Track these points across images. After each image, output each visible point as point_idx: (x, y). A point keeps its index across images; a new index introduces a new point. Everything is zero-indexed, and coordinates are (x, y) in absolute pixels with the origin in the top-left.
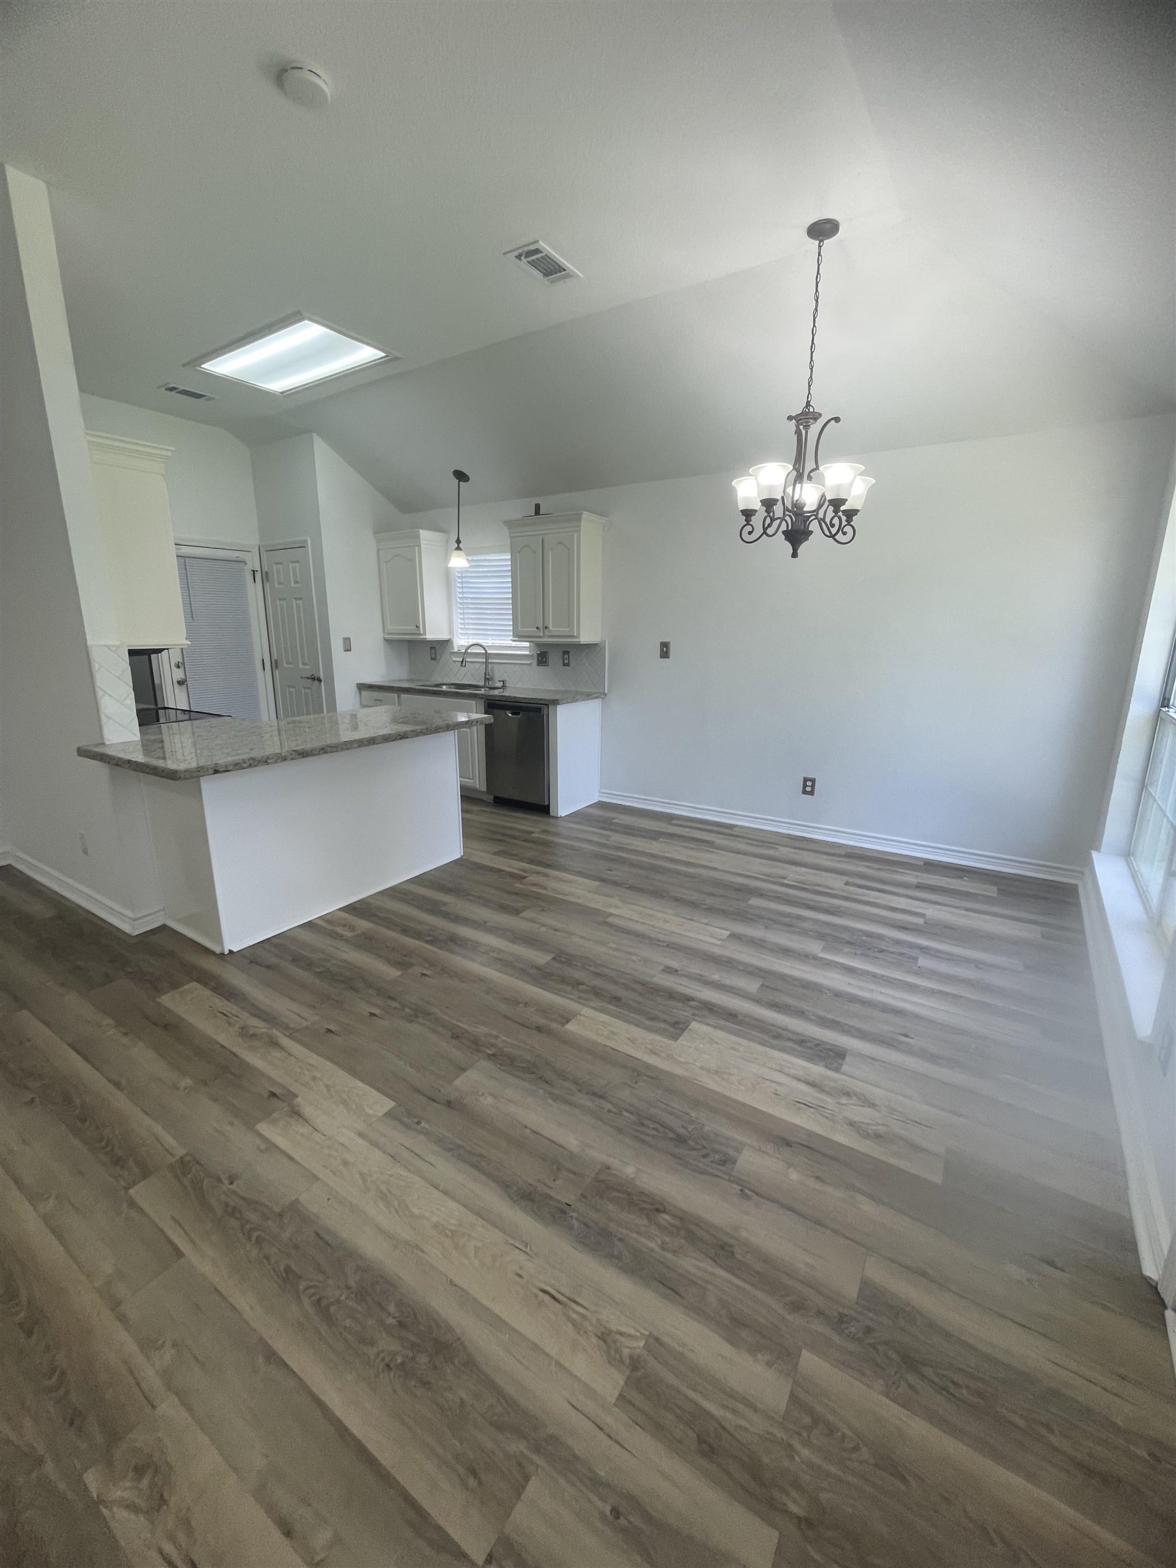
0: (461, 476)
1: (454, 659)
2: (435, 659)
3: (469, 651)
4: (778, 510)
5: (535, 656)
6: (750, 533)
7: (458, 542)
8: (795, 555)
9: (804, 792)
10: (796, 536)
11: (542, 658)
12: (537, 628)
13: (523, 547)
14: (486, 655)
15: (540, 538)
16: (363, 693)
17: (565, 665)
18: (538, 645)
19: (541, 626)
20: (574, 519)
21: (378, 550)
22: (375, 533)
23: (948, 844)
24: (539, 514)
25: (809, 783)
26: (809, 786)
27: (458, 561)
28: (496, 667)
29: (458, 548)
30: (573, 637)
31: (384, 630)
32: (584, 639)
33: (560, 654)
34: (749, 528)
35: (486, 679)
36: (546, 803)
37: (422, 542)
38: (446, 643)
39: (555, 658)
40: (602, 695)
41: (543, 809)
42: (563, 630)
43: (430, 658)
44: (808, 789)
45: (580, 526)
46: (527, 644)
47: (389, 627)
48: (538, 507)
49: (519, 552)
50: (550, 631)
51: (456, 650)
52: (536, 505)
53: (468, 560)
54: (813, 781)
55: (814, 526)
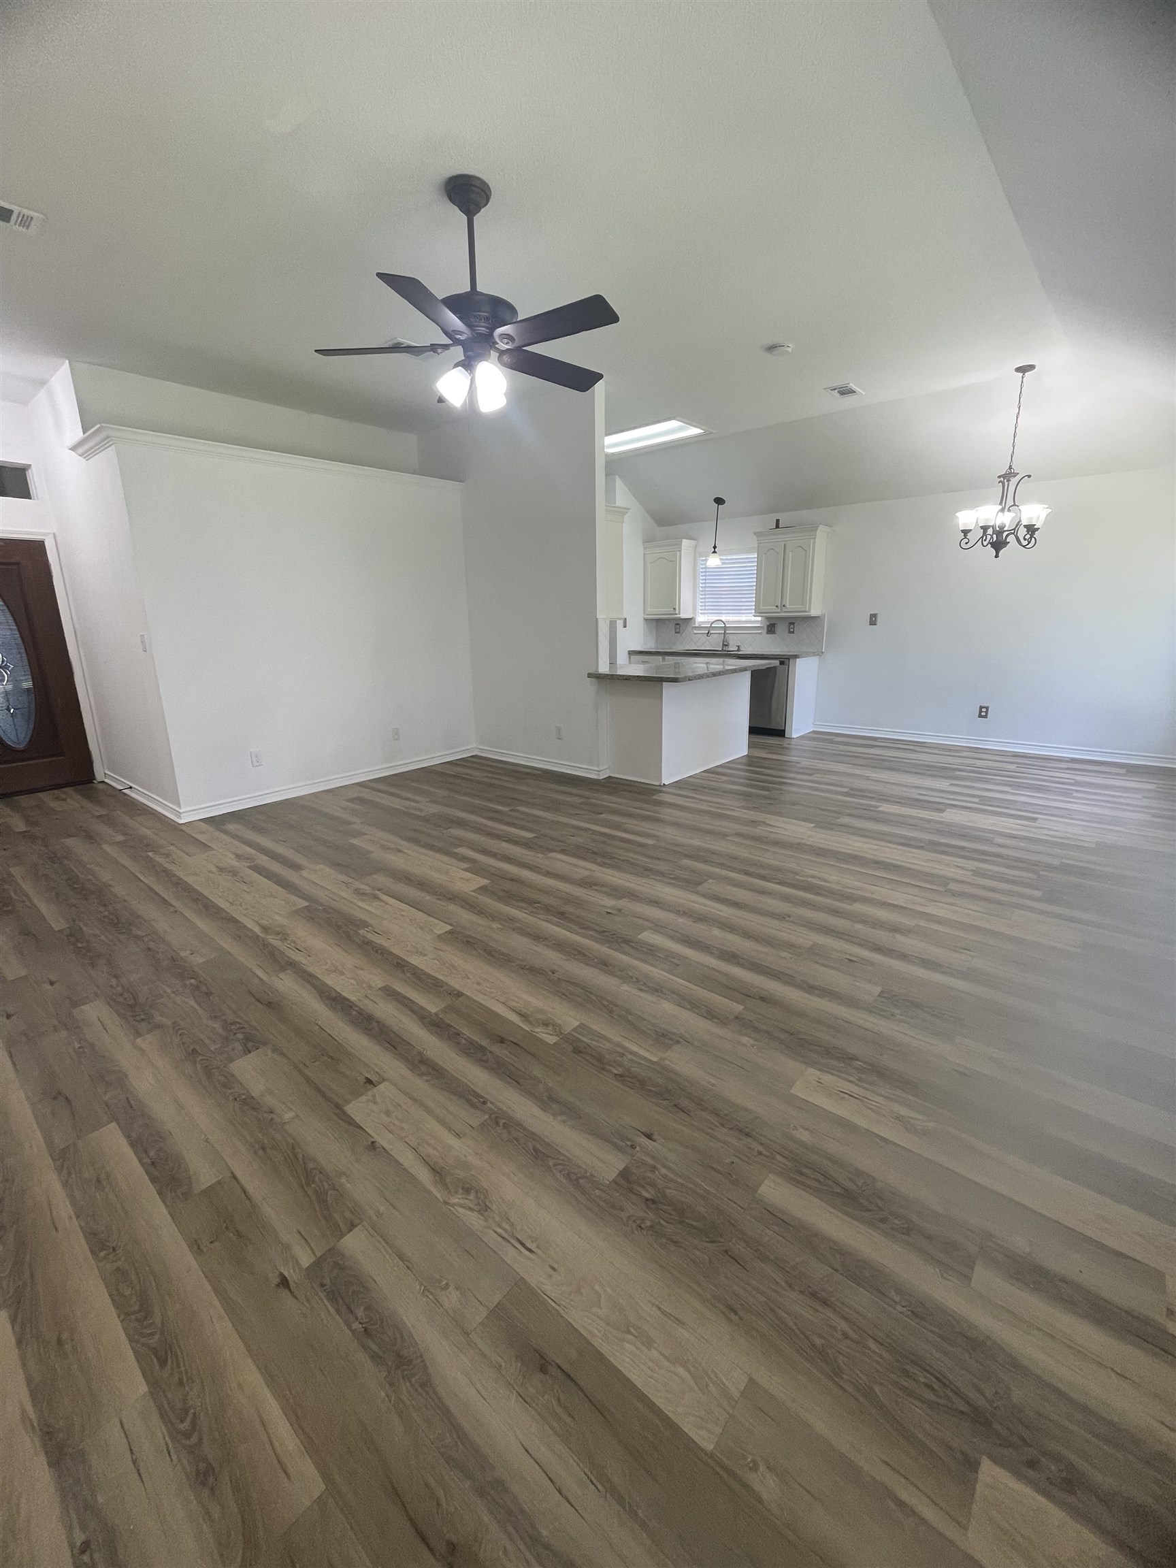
0: (719, 501)
1: (695, 632)
2: (679, 633)
3: (713, 625)
4: (990, 531)
5: (766, 627)
6: (966, 543)
7: (715, 547)
8: (997, 556)
9: (980, 716)
10: (998, 545)
11: (771, 628)
12: (777, 606)
13: (769, 550)
14: (725, 628)
15: (783, 543)
16: (632, 657)
17: (790, 632)
18: (768, 618)
19: (779, 605)
20: (812, 528)
21: (645, 554)
22: (644, 542)
23: (1083, 746)
24: (779, 528)
25: (984, 710)
26: (983, 712)
27: (714, 561)
28: (730, 636)
29: (714, 552)
30: (806, 611)
31: (644, 611)
32: (813, 613)
33: (787, 624)
34: (966, 540)
35: (724, 645)
36: (783, 729)
37: (683, 548)
38: (688, 621)
39: (781, 628)
40: (819, 654)
41: (781, 733)
42: (800, 607)
43: (674, 632)
44: (983, 714)
45: (816, 535)
46: (759, 619)
47: (649, 610)
48: (778, 521)
49: (765, 554)
50: (787, 608)
51: (697, 625)
52: (777, 520)
53: (721, 559)
54: (987, 708)
55: (1011, 539)
